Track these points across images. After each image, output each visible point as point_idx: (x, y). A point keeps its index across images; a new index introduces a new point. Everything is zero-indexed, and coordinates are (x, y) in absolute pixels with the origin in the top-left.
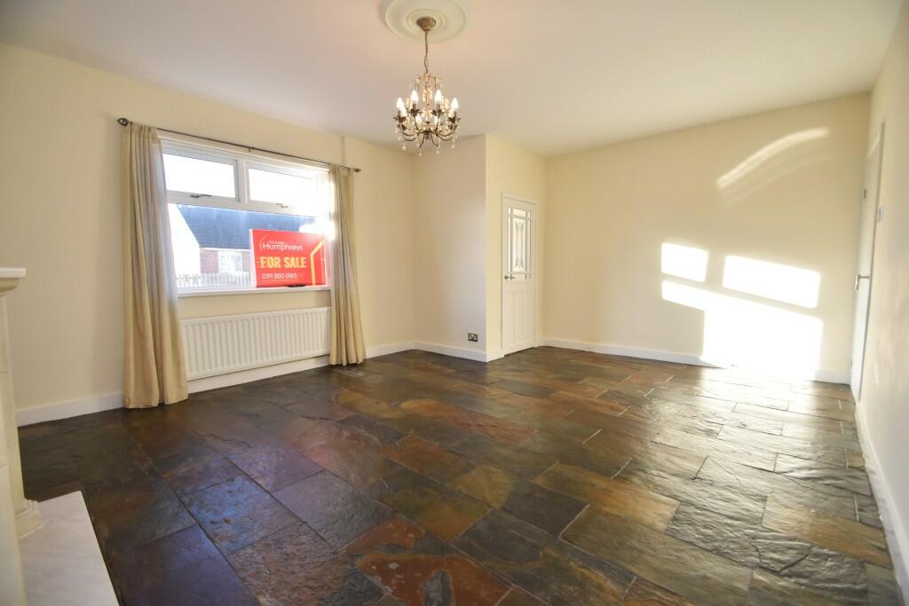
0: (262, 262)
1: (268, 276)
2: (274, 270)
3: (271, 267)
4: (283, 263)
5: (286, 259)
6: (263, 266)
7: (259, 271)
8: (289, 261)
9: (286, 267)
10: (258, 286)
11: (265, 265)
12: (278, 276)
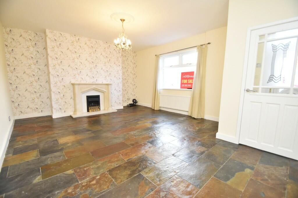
0: (183, 81)
1: (183, 85)
2: (185, 84)
3: (184, 82)
4: (188, 81)
5: (189, 80)
6: (182, 82)
7: (182, 84)
8: (189, 81)
9: (188, 82)
10: (181, 88)
11: (183, 82)
12: (186, 85)
